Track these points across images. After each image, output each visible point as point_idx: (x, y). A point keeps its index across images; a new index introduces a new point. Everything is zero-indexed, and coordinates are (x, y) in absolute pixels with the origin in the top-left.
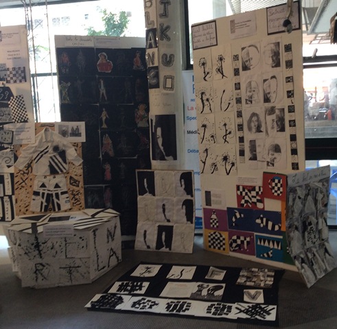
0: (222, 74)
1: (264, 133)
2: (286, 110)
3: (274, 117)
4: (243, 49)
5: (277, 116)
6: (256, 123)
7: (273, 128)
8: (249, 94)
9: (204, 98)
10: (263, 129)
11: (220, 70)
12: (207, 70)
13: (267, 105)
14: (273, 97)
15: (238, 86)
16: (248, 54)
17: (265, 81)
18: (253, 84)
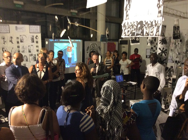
0: (12, 43)
1: (29, 62)
2: (36, 55)
3: (32, 57)
4: (20, 36)
5: (34, 57)
6: (26, 59)
7: (32, 60)
8: (23, 49)
9: (4, 50)
10: (29, 60)
11: (11, 41)
12: (5, 41)
13: (30, 53)
14: (32, 51)
15: (18, 47)
16: (22, 37)
17: (29, 46)
18: (25, 47)
